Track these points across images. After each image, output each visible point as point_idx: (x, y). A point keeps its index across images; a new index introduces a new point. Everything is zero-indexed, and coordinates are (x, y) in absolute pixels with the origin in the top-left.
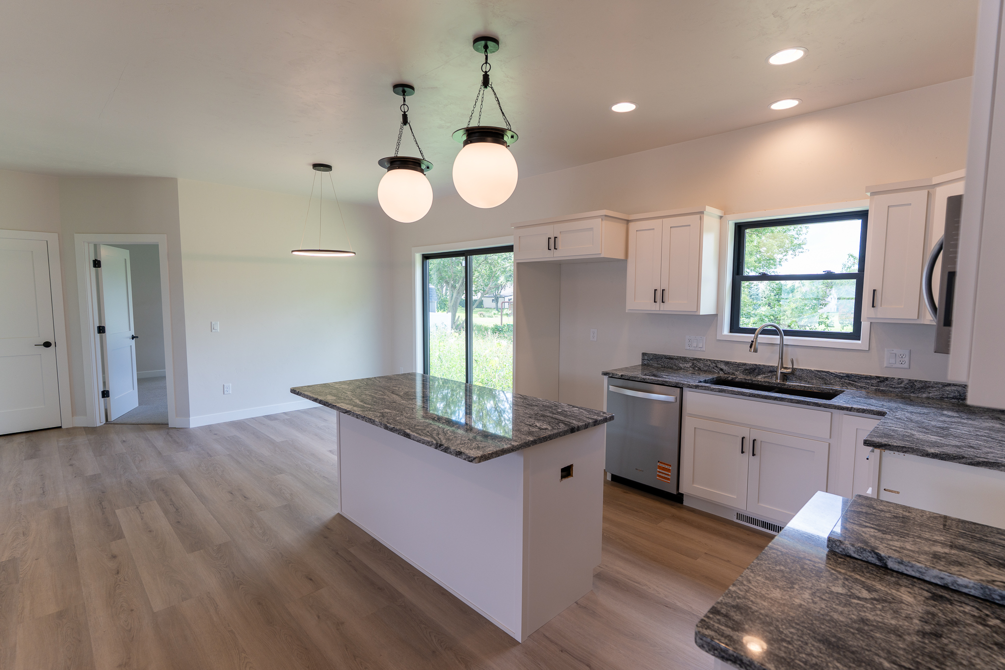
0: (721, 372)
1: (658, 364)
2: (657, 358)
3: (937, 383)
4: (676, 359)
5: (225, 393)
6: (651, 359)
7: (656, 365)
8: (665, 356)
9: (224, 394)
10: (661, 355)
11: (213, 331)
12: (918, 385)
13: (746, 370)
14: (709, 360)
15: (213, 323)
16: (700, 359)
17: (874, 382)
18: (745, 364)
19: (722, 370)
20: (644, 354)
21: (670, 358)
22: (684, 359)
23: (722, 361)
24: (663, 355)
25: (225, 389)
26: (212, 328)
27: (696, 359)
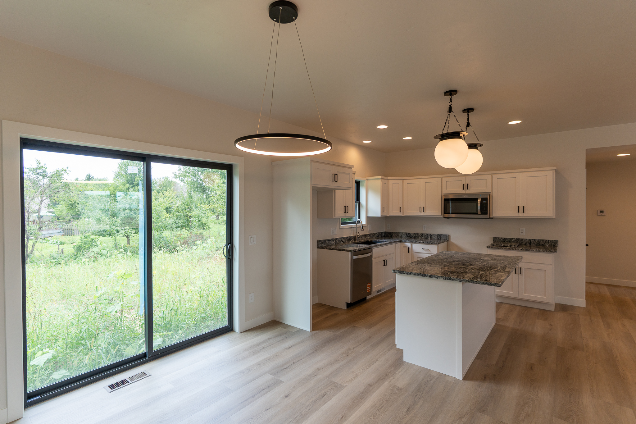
0: (343, 243)
1: (325, 245)
2: (324, 241)
3: (376, 233)
4: (330, 240)
6: (322, 243)
8: (327, 240)
12: (374, 234)
13: (348, 239)
14: (340, 238)
16: (337, 238)
17: (369, 236)
18: (348, 237)
19: (343, 241)
20: (318, 241)
21: (328, 240)
22: (332, 240)
23: (343, 238)
27: (336, 239)
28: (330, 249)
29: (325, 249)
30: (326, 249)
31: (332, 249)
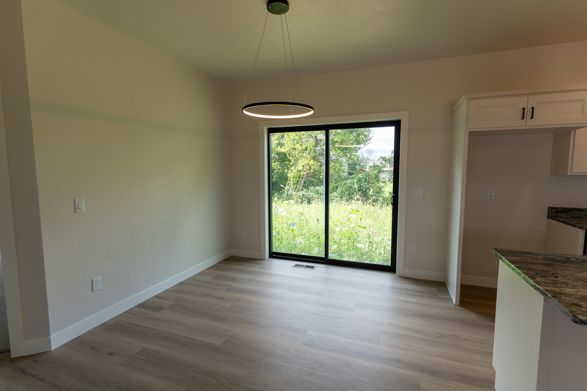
1: (568, 215)
2: (566, 210)
5: (95, 289)
6: (560, 212)
7: (565, 216)
9: (93, 291)
10: (571, 208)
11: (78, 211)
15: (77, 201)
20: (549, 208)
24: (573, 208)
25: (94, 285)
26: (76, 208)
28: (559, 221)
29: (554, 220)
30: (556, 221)
31: (562, 222)
